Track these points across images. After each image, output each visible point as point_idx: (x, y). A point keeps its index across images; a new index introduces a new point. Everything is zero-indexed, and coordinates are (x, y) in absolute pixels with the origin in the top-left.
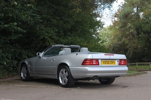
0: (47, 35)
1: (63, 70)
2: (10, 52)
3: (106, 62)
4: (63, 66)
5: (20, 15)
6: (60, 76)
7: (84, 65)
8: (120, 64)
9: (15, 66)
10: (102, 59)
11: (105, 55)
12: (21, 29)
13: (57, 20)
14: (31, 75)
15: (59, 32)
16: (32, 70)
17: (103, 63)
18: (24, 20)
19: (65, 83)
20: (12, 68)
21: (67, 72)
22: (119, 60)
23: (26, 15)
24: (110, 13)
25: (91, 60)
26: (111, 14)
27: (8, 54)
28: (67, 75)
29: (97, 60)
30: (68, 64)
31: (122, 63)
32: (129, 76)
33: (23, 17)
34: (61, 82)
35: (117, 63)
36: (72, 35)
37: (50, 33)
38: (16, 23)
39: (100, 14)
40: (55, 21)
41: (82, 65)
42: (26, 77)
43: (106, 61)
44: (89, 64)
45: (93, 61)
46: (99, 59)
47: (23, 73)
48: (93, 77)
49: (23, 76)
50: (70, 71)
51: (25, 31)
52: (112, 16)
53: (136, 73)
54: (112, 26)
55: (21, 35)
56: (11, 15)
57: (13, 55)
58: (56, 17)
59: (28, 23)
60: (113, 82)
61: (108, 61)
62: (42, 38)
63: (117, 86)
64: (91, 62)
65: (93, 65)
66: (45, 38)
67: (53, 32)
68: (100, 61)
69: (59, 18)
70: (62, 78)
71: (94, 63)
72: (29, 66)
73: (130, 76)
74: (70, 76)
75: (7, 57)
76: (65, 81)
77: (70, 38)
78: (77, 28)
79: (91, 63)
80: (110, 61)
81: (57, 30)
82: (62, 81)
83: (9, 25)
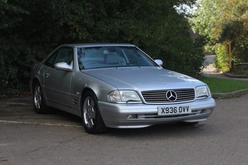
0: (71, 18)
9: (12, 77)
12: (20, 9)
15: (97, 11)
20: (7, 82)
32: (225, 98)
36: (122, 16)
51: (28, 13)
55: (21, 20)
57: (7, 56)
62: (62, 24)
66: (69, 24)
67: (83, 13)
73: (229, 98)
81: (91, 9)
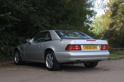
0: (40, 23)
1: (49, 55)
2: (7, 39)
3: (89, 48)
4: (49, 51)
5: (14, 6)
6: (46, 60)
7: (67, 50)
8: (102, 49)
9: (12, 51)
10: (84, 45)
11: (87, 41)
12: (16, 19)
13: (49, 10)
14: (23, 60)
15: (52, 21)
16: (23, 55)
17: (85, 48)
18: (18, 10)
19: (50, 66)
20: (9, 53)
21: (52, 57)
22: (100, 45)
23: (20, 5)
24: (101, 2)
25: (74, 46)
26: (102, 4)
27: (6, 40)
28: (53, 60)
29: (79, 46)
30: (53, 50)
31: (104, 48)
32: (114, 60)
33: (17, 7)
34: (47, 66)
35: (99, 48)
36: (63, 23)
37: (43, 21)
38: (10, 12)
39: (92, 4)
40: (47, 11)
41: (65, 50)
42: (18, 62)
43: (88, 46)
44: (72, 49)
45: (76, 47)
46: (81, 45)
47: (16, 58)
48: (76, 61)
49: (16, 60)
50: (55, 56)
51: (20, 20)
52: (103, 6)
53: (121, 57)
54: (105, 15)
55: (16, 23)
56: (5, 6)
57: (9, 41)
58: (49, 7)
59: (23, 13)
60: (97, 65)
61: (89, 46)
62: (35, 26)
63: (100, 69)
64: (74, 47)
65: (75, 50)
66: (39, 26)
67: (45, 21)
68: (82, 46)
69: (51, 8)
70: (48, 62)
71: (77, 49)
72: (21, 51)
73: (116, 59)
74: (55, 61)
75: (4, 44)
76: (50, 65)
77: (61, 26)
78: (68, 17)
79: (74, 49)
80: (92, 46)
82: (49, 65)
83: (4, 15)
